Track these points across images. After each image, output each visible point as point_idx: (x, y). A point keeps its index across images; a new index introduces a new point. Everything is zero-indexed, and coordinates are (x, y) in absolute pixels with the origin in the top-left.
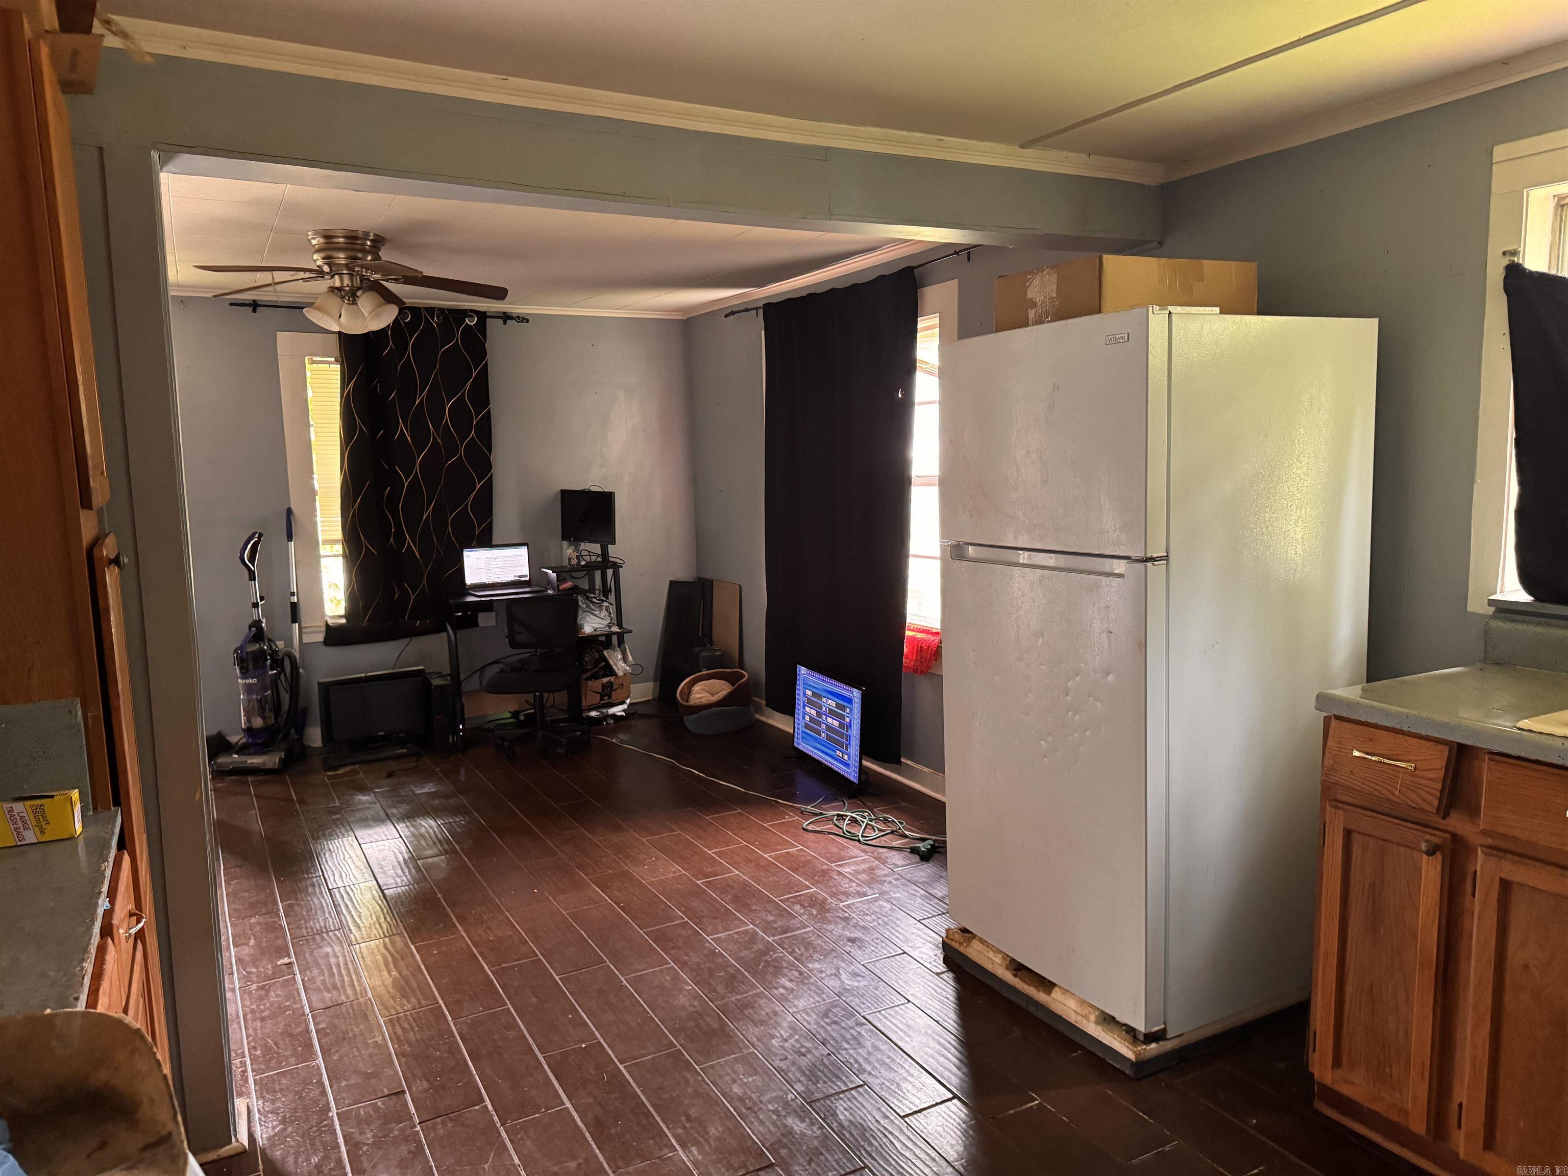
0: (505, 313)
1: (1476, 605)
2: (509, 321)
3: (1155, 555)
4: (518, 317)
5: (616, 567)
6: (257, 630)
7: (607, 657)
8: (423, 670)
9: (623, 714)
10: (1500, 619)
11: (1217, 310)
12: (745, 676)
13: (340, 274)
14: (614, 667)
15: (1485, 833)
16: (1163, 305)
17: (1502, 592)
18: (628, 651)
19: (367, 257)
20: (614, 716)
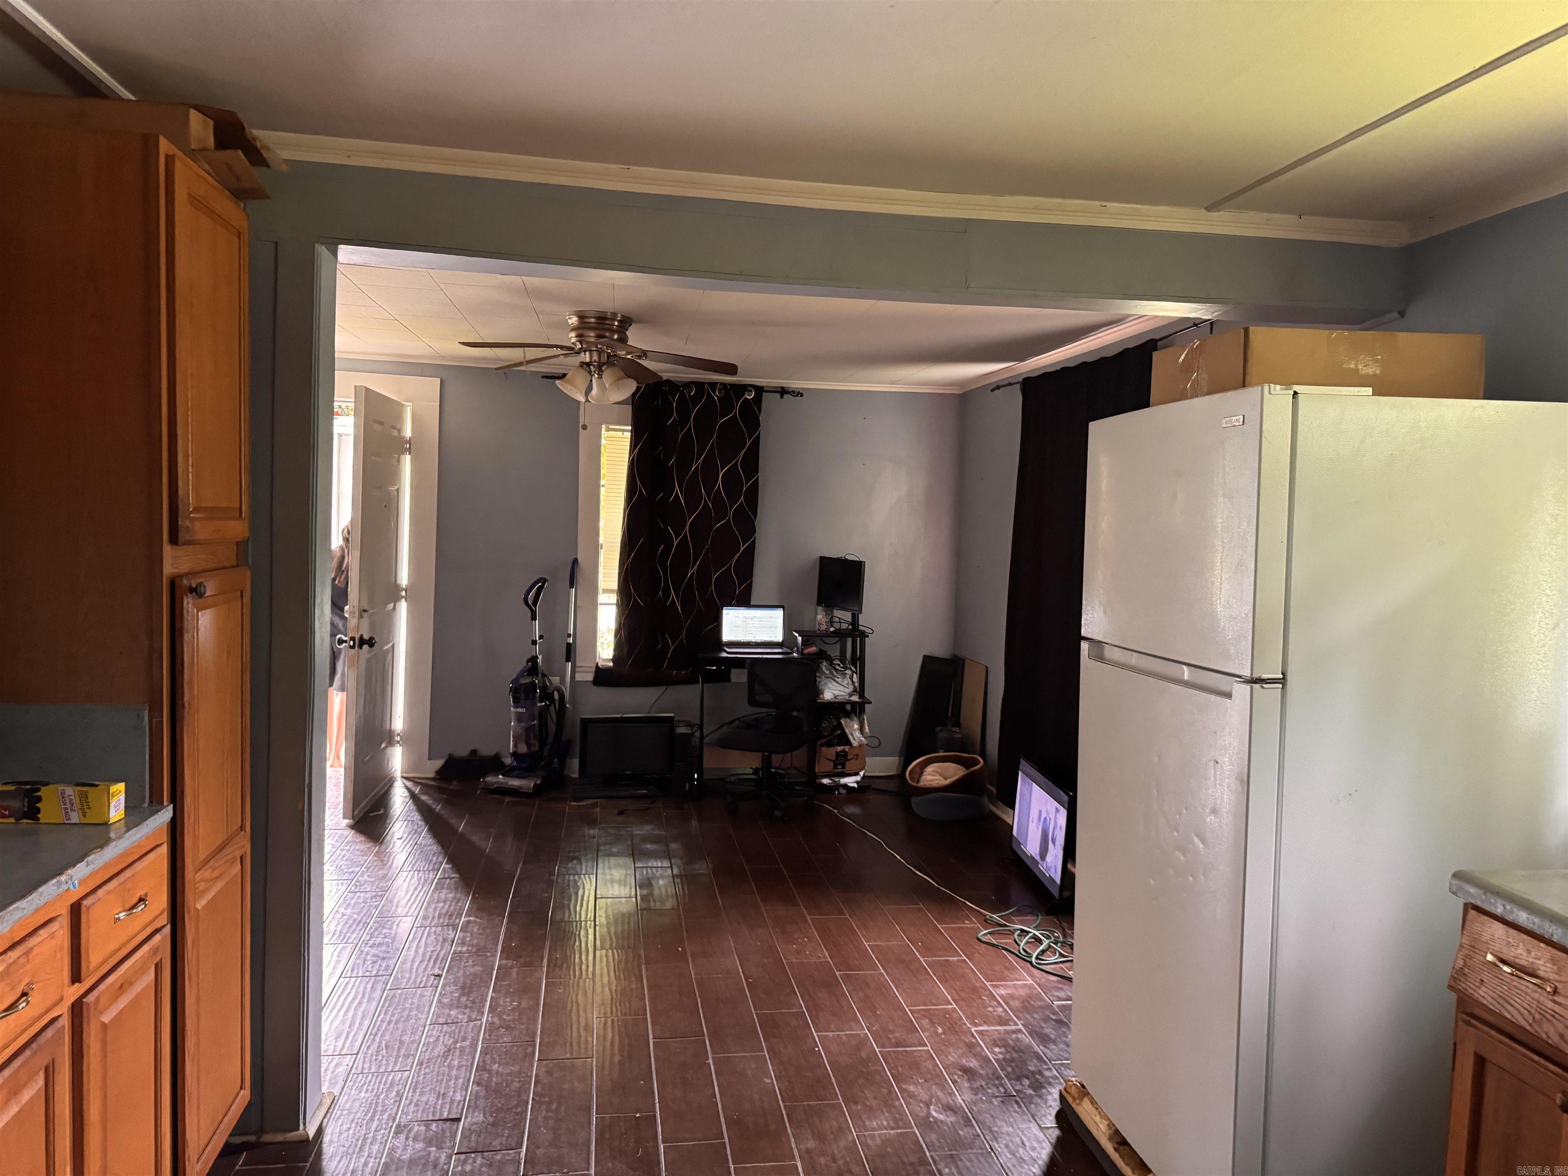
0: (783, 388)
2: (785, 396)
3: (1265, 676)
4: (794, 392)
5: (863, 635)
6: (532, 665)
7: (844, 725)
8: (673, 717)
9: (856, 785)
11: (1369, 390)
12: (980, 763)
13: (591, 351)
14: (850, 736)
16: (1286, 385)
18: (866, 722)
19: (614, 335)
20: (845, 786)
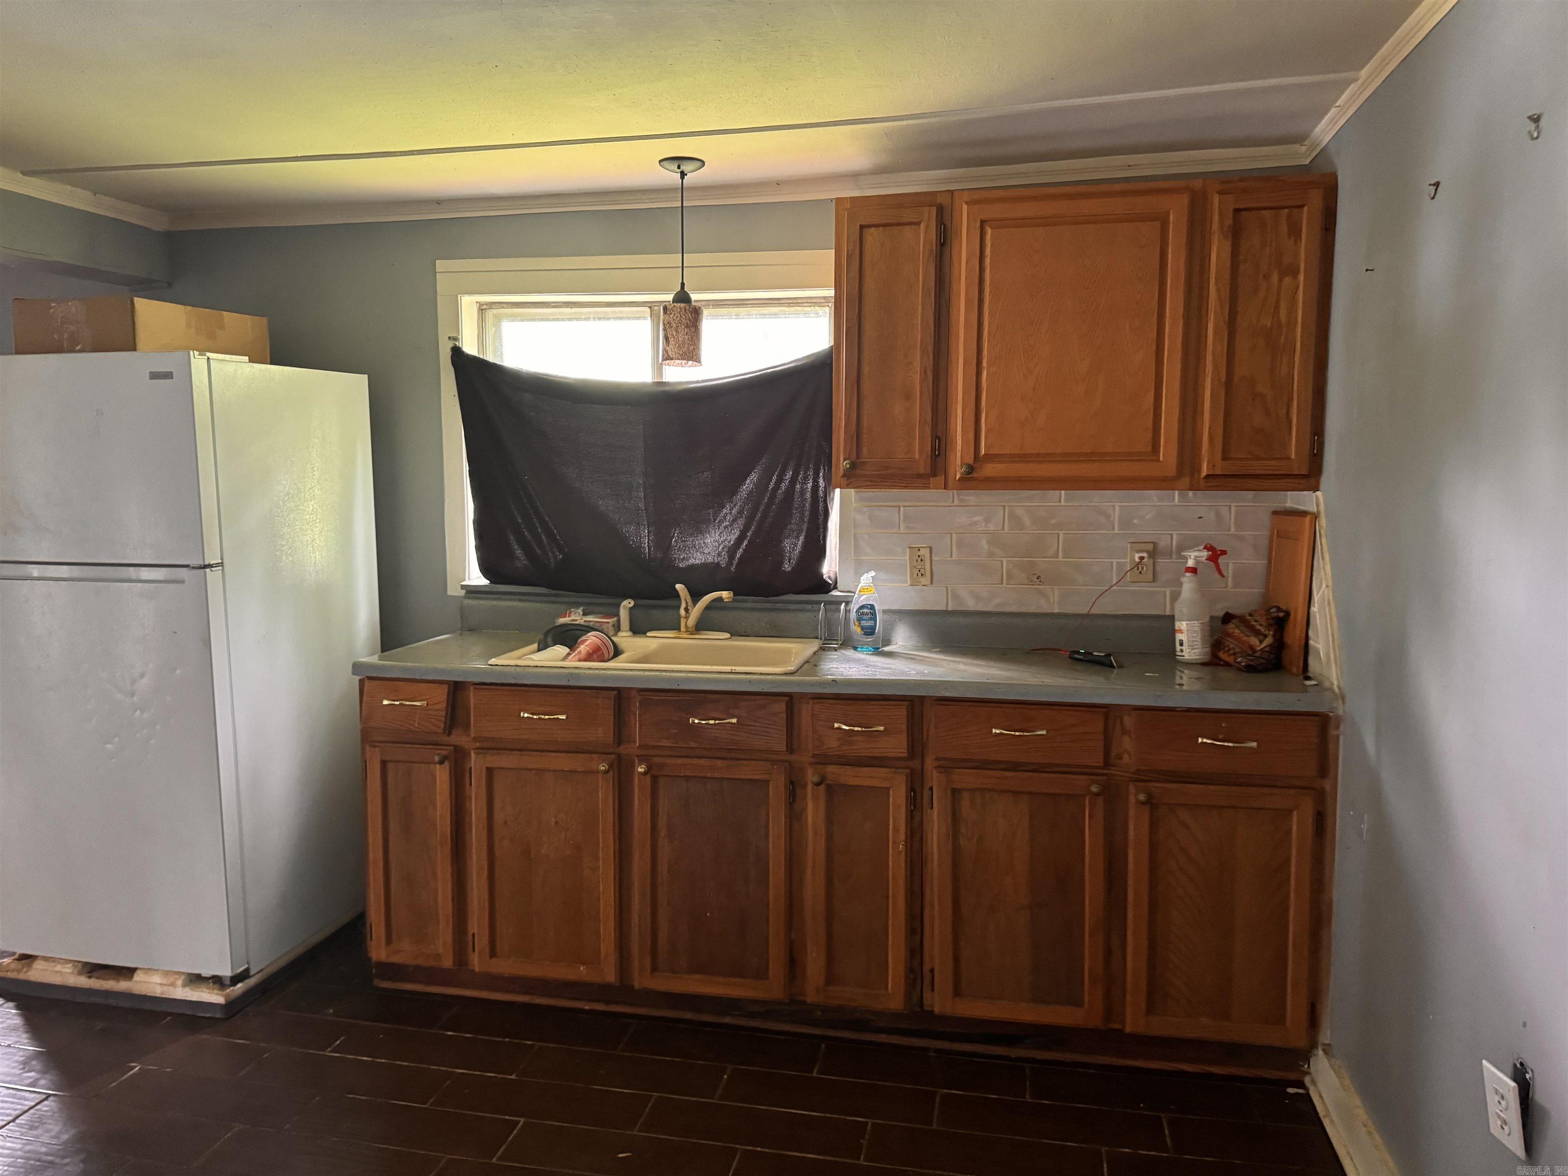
1: (454, 590)
3: (212, 562)
10: (469, 598)
11: (246, 358)
15: (475, 739)
16: (202, 352)
17: (469, 579)
